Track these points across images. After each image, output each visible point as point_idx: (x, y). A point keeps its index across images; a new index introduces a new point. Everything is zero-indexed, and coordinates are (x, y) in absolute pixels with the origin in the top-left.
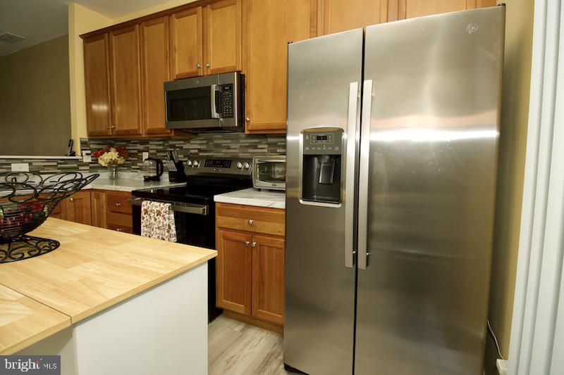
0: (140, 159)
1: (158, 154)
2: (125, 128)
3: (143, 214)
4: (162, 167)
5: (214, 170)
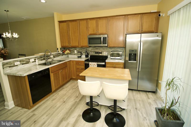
0: (74, 52)
1: (79, 51)
2: (74, 45)
3: (90, 65)
4: (82, 54)
5: (97, 54)
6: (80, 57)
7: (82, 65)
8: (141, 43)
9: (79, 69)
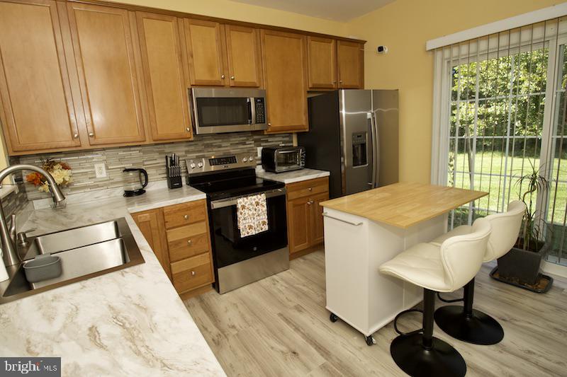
4: (146, 175)
5: (220, 168)
6: (141, 192)
7: (194, 220)
8: (373, 114)
9: (182, 245)
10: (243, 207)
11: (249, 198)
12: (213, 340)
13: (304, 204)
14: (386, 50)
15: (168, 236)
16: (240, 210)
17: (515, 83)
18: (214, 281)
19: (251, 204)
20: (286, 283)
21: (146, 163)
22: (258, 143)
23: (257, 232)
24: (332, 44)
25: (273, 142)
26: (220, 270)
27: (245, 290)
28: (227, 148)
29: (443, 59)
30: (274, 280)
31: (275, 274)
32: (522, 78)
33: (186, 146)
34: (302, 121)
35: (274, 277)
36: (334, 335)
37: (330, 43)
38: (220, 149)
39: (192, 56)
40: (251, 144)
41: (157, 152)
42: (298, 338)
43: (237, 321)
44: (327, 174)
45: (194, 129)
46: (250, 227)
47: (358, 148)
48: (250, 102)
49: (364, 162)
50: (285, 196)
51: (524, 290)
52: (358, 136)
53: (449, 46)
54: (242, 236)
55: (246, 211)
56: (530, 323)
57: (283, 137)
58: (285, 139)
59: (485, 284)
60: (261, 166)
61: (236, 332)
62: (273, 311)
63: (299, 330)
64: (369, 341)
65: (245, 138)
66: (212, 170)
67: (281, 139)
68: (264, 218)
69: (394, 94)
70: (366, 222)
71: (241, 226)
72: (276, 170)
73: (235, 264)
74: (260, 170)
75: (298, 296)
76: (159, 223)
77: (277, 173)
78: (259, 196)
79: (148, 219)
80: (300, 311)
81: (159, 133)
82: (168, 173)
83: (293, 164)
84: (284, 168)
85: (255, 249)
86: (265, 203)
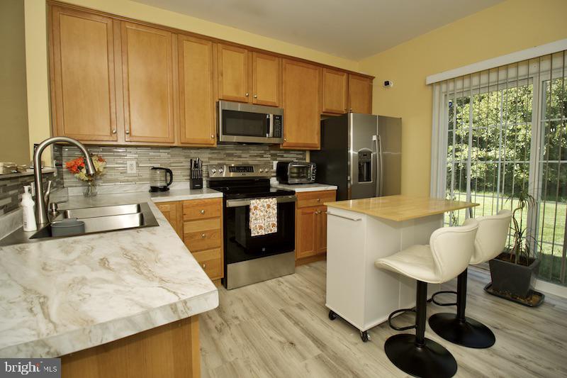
4: (171, 175)
6: (165, 189)
7: (210, 216)
8: (378, 137)
9: (197, 238)
10: (256, 208)
11: (262, 200)
12: (216, 328)
13: (312, 213)
14: (391, 85)
15: (185, 228)
16: (252, 210)
17: (513, 130)
18: (223, 277)
19: (263, 206)
20: (291, 284)
21: (172, 165)
22: (274, 157)
23: (267, 233)
24: (345, 77)
25: (287, 157)
26: (229, 266)
27: (252, 289)
28: (246, 158)
29: (440, 92)
30: (279, 281)
31: (280, 277)
32: (519, 127)
33: (209, 153)
34: (315, 140)
35: (280, 279)
36: (332, 331)
37: (343, 75)
38: (239, 159)
39: (222, 75)
40: (267, 157)
41: (184, 156)
42: (297, 331)
43: (241, 313)
44: (335, 188)
45: (218, 136)
46: (261, 228)
47: (363, 166)
48: (269, 119)
49: (369, 179)
50: (294, 202)
51: (516, 304)
52: (364, 155)
53: (446, 81)
54: (252, 235)
55: (258, 212)
56: (521, 332)
57: (297, 154)
58: (298, 156)
59: (479, 297)
60: (275, 178)
61: (238, 322)
62: (275, 307)
63: (298, 325)
64: (364, 337)
65: (263, 152)
66: (231, 176)
67: (295, 156)
68: (274, 220)
69: (398, 121)
70: (364, 218)
71: (252, 226)
72: (289, 182)
73: (244, 262)
74: (274, 182)
75: (300, 296)
76: (178, 215)
77: (289, 184)
78: (270, 199)
79: (168, 210)
80: (301, 309)
81: (187, 137)
82: (191, 175)
83: (304, 177)
84: (297, 181)
85: (264, 250)
86: (275, 207)
